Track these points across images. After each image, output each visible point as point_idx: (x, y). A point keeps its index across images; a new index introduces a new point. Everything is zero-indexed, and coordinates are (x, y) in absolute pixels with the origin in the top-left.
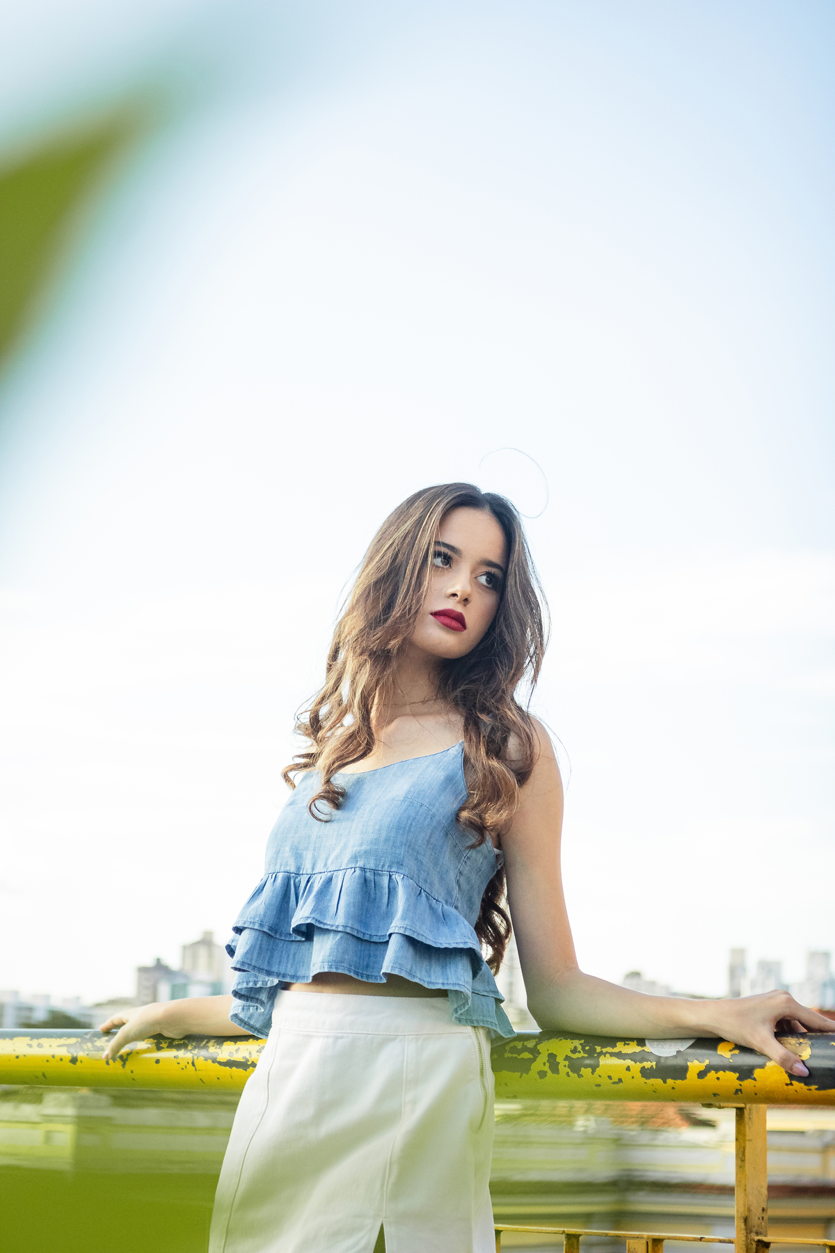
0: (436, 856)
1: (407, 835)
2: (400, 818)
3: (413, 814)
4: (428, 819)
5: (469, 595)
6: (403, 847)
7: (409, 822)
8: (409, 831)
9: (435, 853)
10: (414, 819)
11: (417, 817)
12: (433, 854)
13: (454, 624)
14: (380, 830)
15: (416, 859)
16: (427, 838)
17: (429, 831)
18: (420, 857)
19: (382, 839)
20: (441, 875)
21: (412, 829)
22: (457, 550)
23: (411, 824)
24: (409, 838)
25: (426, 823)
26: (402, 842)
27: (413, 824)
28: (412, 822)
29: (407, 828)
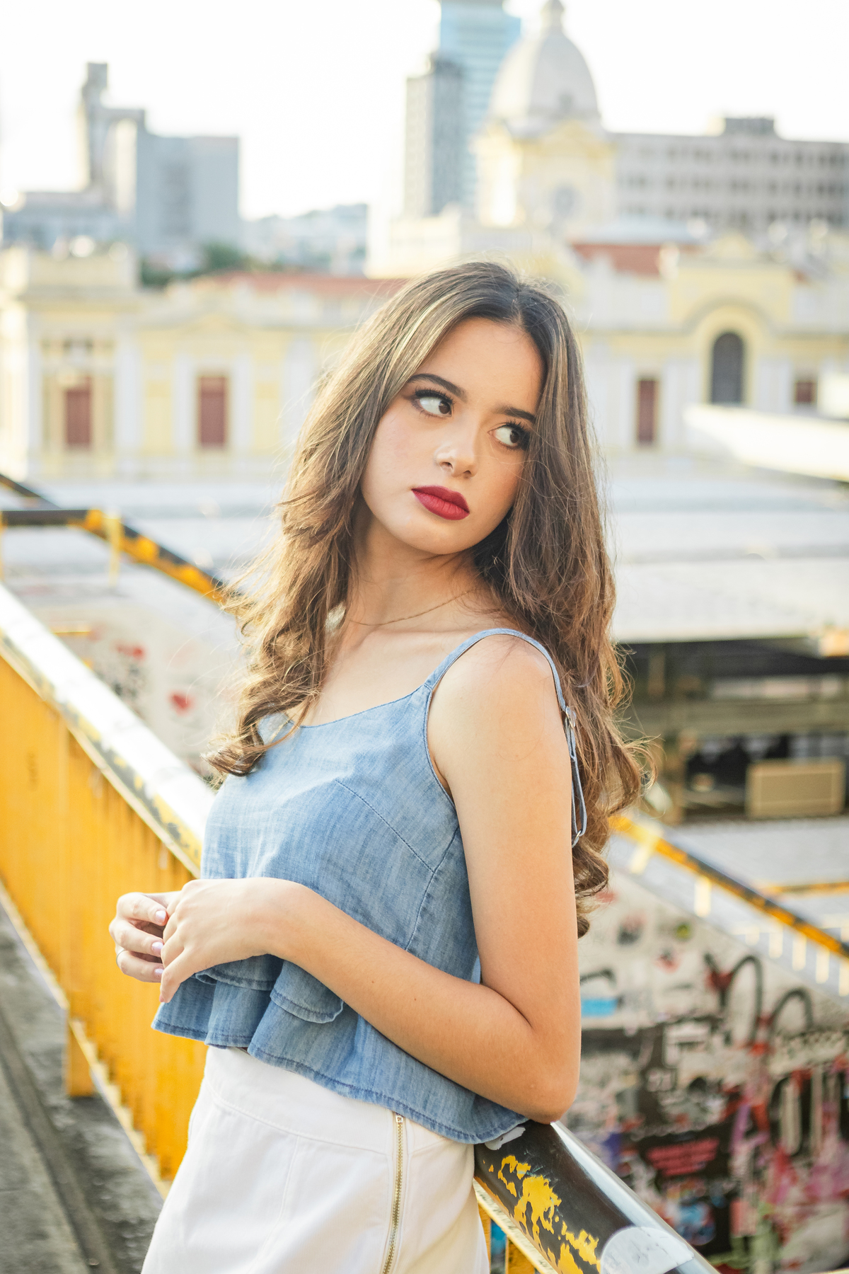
0: (376, 874)
1: (327, 843)
2: (320, 815)
3: (339, 810)
4: (361, 819)
5: (471, 466)
6: (319, 861)
7: (332, 823)
8: (331, 837)
9: (374, 870)
10: (340, 817)
11: (345, 815)
12: (371, 871)
13: (446, 508)
14: (293, 830)
15: (341, 879)
16: (359, 847)
17: (362, 837)
18: (347, 877)
19: (294, 844)
20: (386, 904)
21: (335, 835)
22: (459, 391)
23: (334, 826)
24: (330, 848)
25: (358, 824)
26: (317, 855)
27: (338, 826)
28: (336, 823)
29: (328, 832)
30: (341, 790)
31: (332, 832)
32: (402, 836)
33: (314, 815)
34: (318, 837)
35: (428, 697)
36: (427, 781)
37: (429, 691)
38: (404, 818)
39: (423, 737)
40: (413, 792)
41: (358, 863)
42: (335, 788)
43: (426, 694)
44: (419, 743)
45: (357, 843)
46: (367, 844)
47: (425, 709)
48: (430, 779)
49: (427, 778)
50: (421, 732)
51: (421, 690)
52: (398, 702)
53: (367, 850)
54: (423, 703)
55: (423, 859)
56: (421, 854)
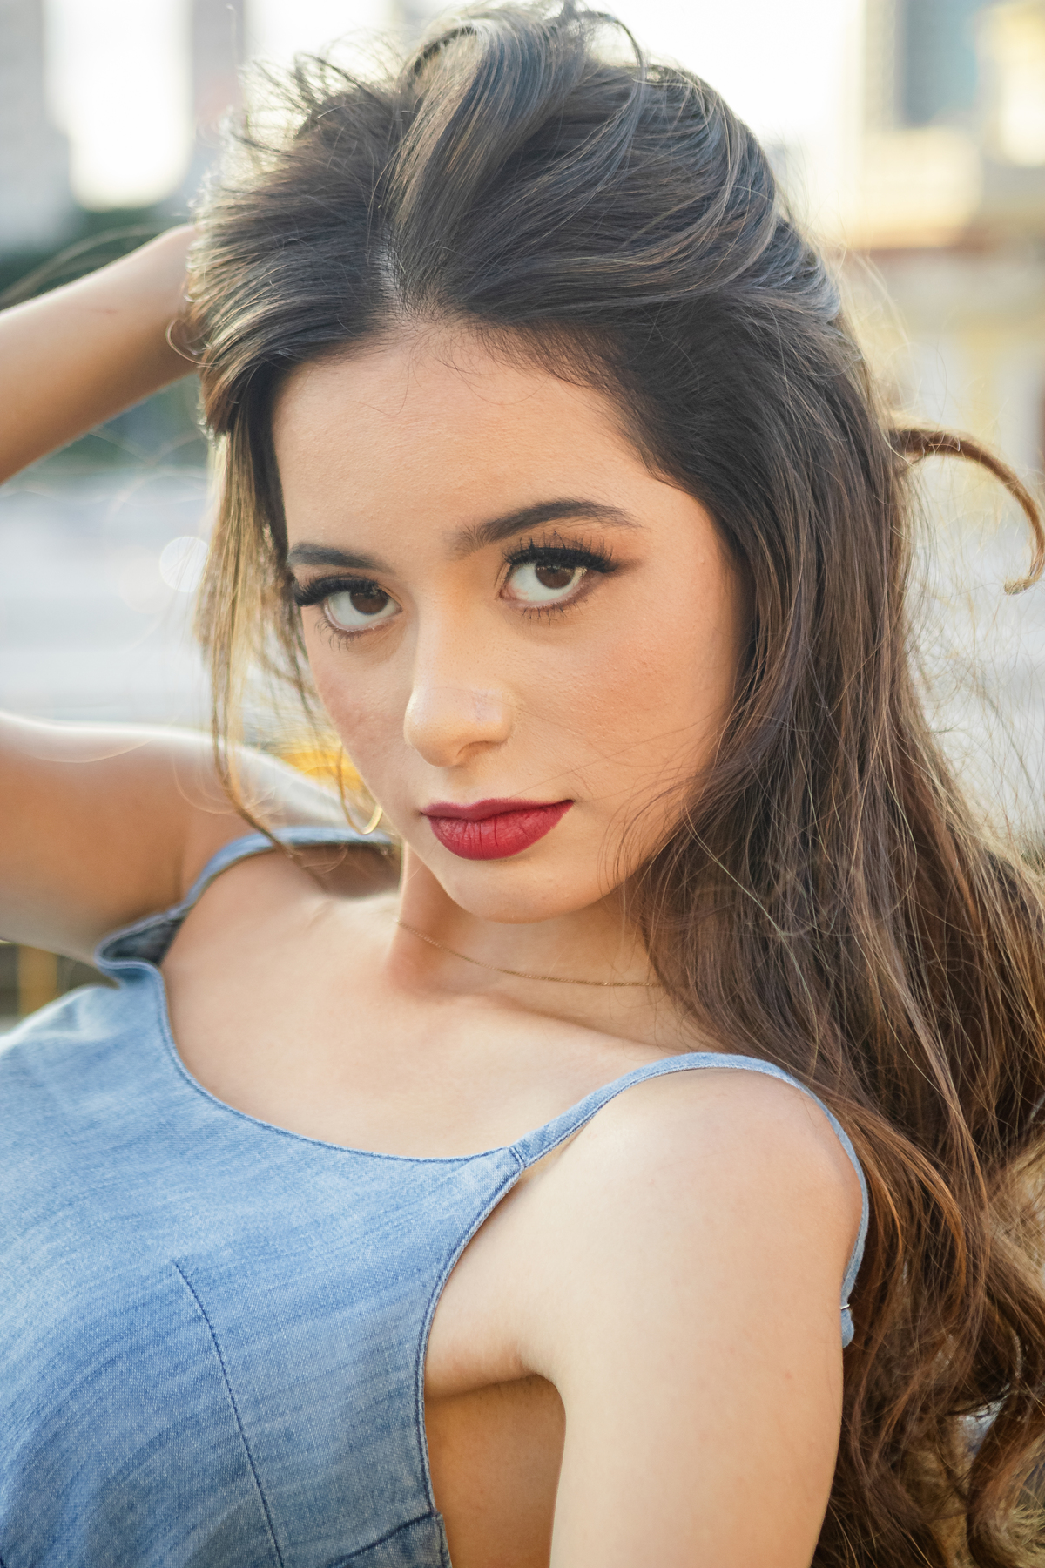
0: (150, 1523)
1: (74, 1393)
3: (147, 1333)
4: (187, 1379)
7: (110, 1353)
8: (90, 1381)
10: (138, 1349)
11: (151, 1350)
16: (141, 1440)
17: (161, 1423)
21: (103, 1382)
23: (112, 1362)
24: (75, 1406)
25: (172, 1384)
27: (120, 1366)
28: (119, 1357)
29: (90, 1369)
30: (177, 1293)
31: (97, 1374)
32: (259, 1471)
33: (82, 1318)
34: (64, 1368)
35: (507, 1179)
36: (394, 1376)
37: (515, 1167)
38: (288, 1436)
39: (441, 1266)
40: (349, 1389)
41: (119, 1478)
42: (167, 1281)
43: (505, 1170)
44: (426, 1276)
45: (141, 1428)
46: (161, 1444)
47: (485, 1204)
48: (403, 1375)
49: (397, 1369)
50: (445, 1253)
51: (496, 1158)
52: (428, 1165)
53: (156, 1457)
54: (486, 1188)
55: (282, 1544)
56: (282, 1533)
